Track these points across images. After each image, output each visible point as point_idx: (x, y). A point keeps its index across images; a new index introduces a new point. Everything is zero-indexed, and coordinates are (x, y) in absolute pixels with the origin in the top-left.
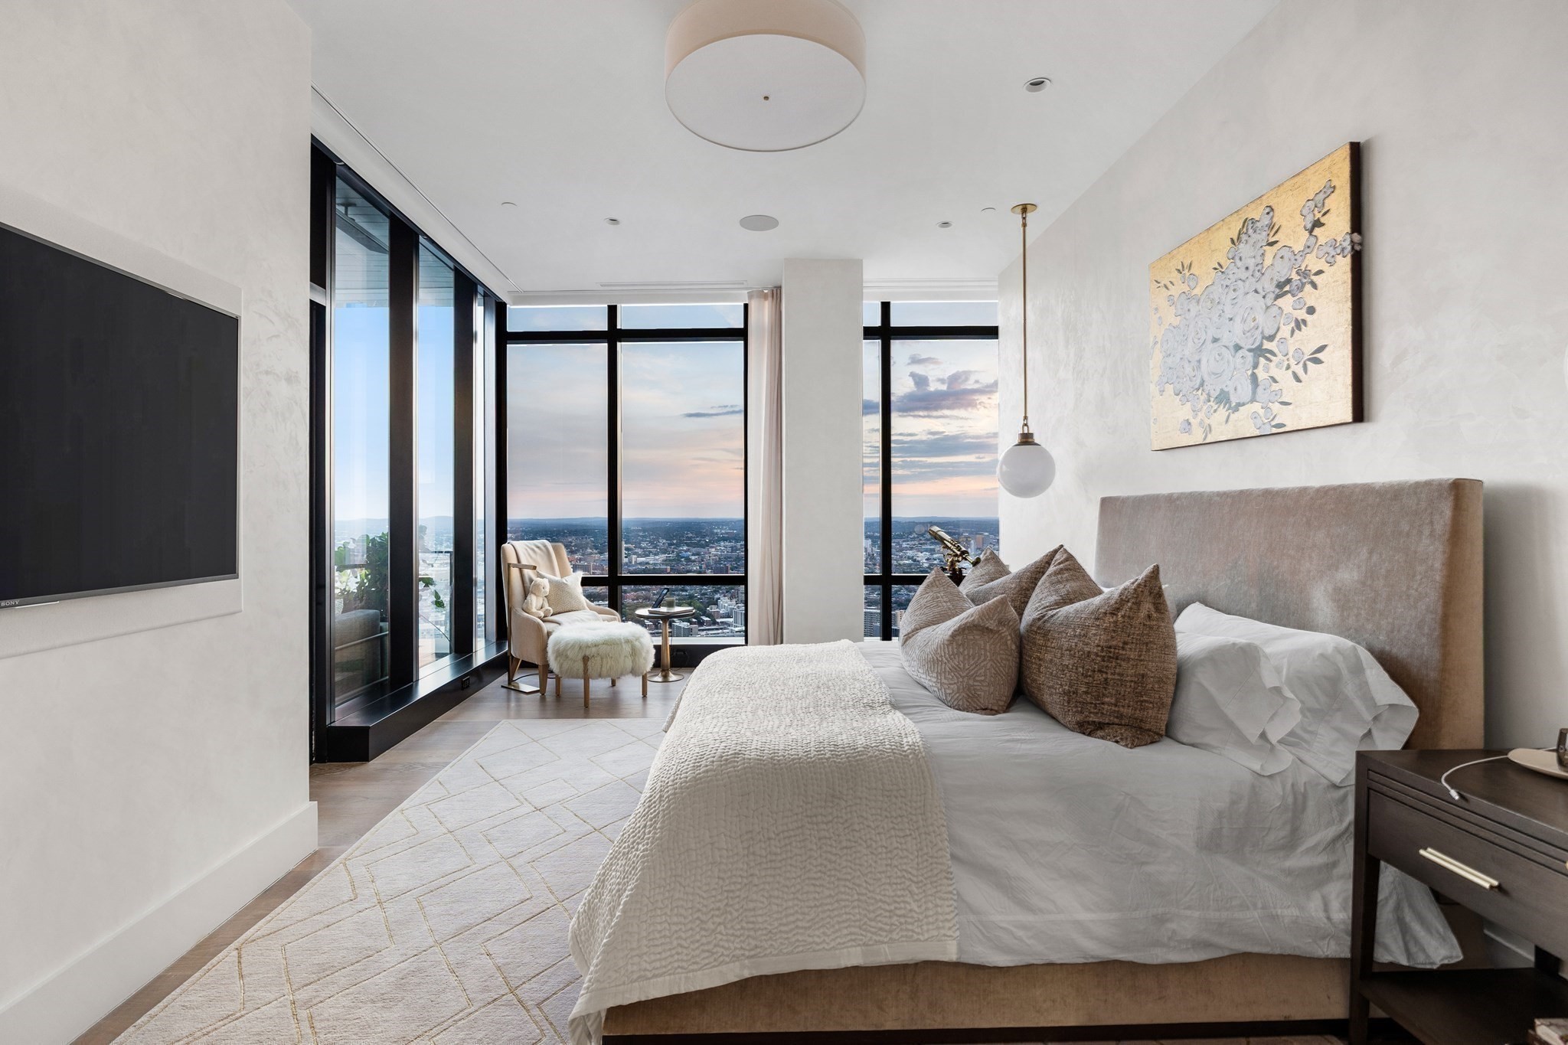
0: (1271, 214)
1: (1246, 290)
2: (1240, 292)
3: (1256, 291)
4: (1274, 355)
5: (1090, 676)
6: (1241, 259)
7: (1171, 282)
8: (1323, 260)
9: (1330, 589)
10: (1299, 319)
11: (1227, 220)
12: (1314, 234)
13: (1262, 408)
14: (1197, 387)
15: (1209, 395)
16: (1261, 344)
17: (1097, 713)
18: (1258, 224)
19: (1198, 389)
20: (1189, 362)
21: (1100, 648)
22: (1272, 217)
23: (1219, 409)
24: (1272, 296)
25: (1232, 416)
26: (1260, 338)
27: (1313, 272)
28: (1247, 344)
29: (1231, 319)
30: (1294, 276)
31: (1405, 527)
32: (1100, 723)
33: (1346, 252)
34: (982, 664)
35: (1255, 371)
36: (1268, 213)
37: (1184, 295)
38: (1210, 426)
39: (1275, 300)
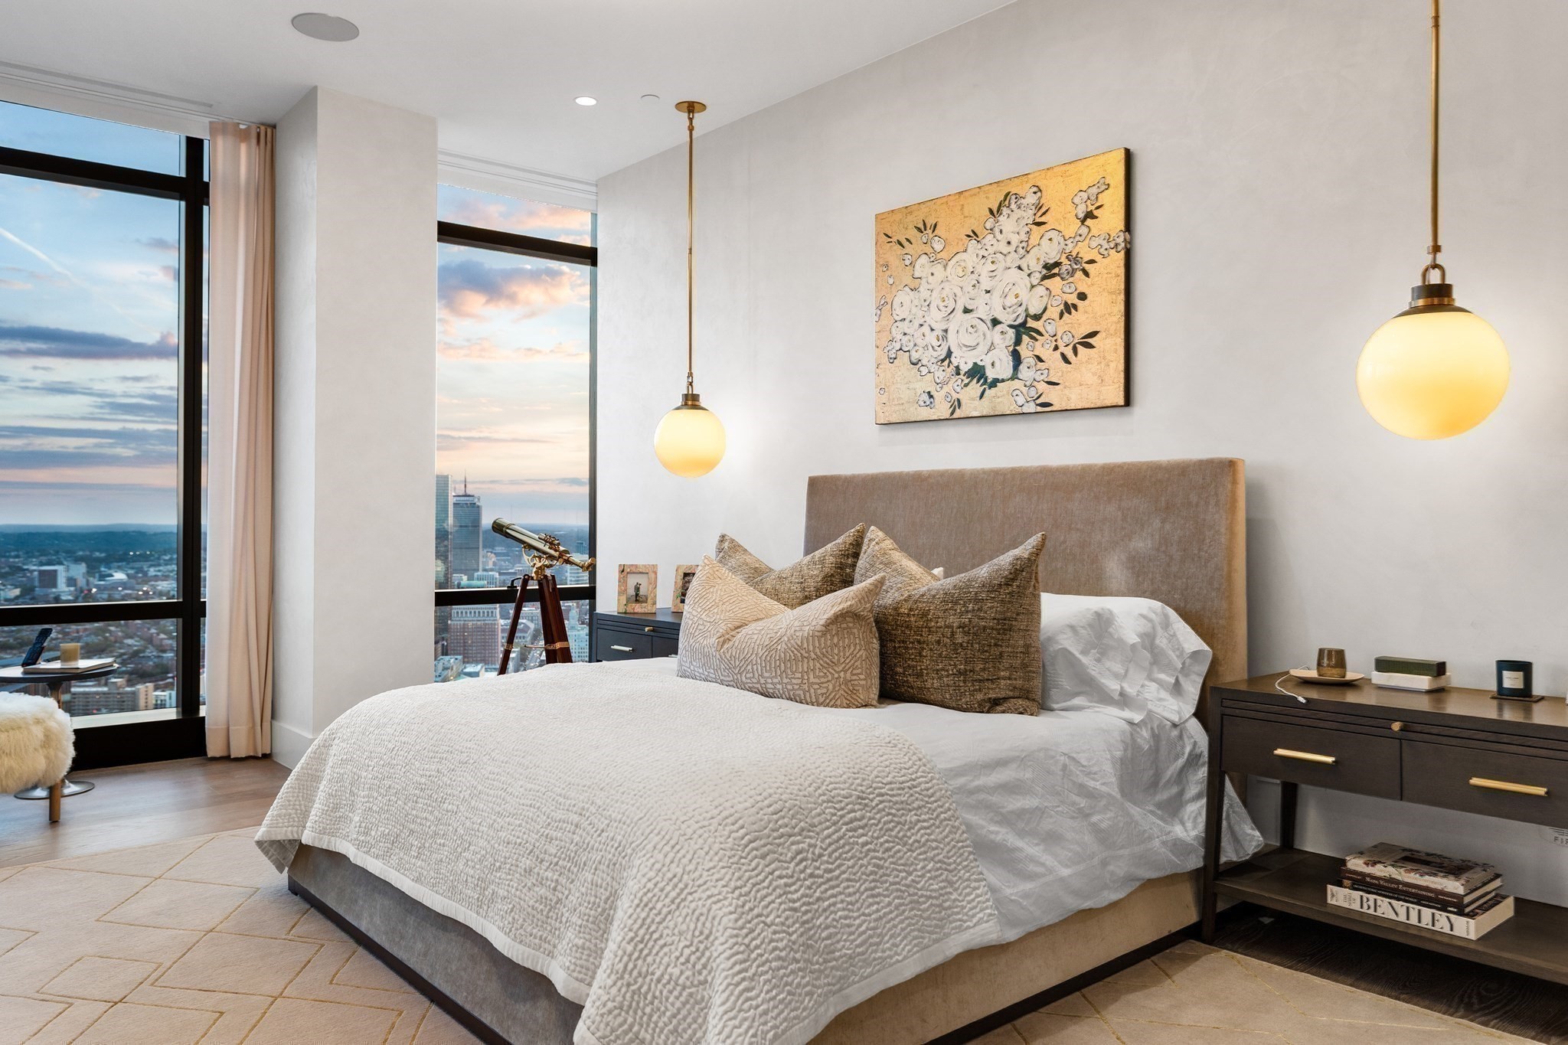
0: (1039, 194)
1: (1008, 265)
2: (1001, 266)
3: (1019, 268)
4: (1041, 335)
5: (986, 651)
6: (1001, 232)
7: (908, 240)
8: (1096, 250)
9: (1123, 557)
10: (1069, 302)
11: (983, 189)
12: (1086, 223)
13: (1025, 386)
14: (942, 357)
15: (957, 368)
16: (1025, 322)
17: (995, 688)
18: (1022, 201)
19: (943, 361)
20: (932, 330)
21: (995, 621)
22: (1040, 198)
23: (971, 384)
24: (1039, 276)
25: (988, 392)
26: (1023, 315)
27: (1085, 259)
28: (1007, 318)
29: (988, 292)
30: (1064, 260)
31: (1194, 498)
32: (995, 699)
33: (1119, 248)
34: (858, 656)
35: (1017, 348)
36: (1035, 193)
37: (924, 256)
38: (959, 400)
39: (1042, 280)
